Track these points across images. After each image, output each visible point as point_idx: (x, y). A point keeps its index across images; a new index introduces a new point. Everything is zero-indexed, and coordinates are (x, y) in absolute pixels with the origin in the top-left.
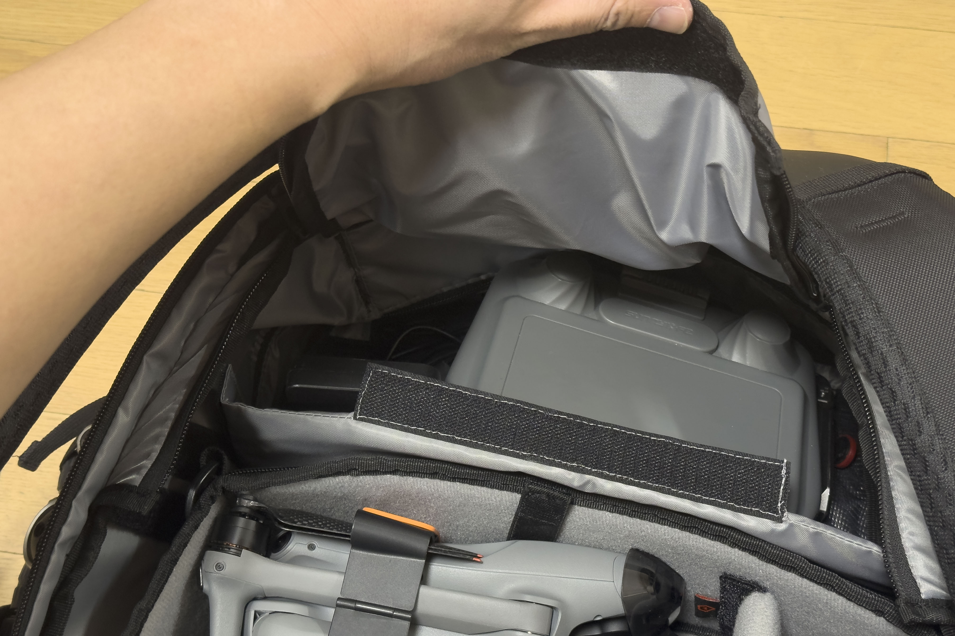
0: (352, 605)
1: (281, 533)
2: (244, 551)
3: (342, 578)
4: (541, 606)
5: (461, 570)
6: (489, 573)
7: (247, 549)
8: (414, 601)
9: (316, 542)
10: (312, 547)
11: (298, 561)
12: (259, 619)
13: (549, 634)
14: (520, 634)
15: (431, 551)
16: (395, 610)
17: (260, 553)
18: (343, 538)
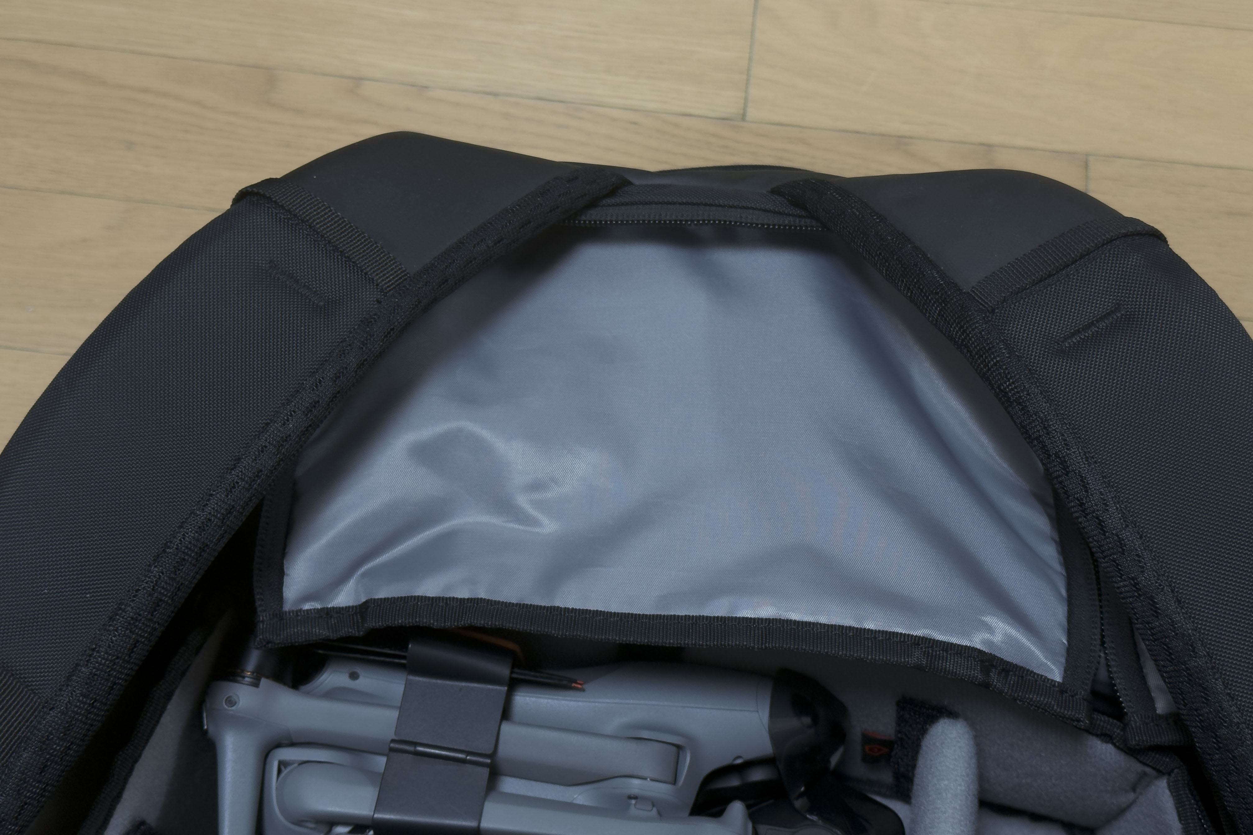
0: (411, 748)
2: (262, 679)
3: (395, 714)
4: (662, 744)
5: (556, 701)
6: (593, 704)
8: (494, 742)
9: (359, 669)
10: (354, 676)
11: (333, 694)
12: (285, 772)
13: (674, 782)
14: (636, 782)
15: (515, 676)
16: (469, 753)
17: (285, 684)
18: (397, 661)
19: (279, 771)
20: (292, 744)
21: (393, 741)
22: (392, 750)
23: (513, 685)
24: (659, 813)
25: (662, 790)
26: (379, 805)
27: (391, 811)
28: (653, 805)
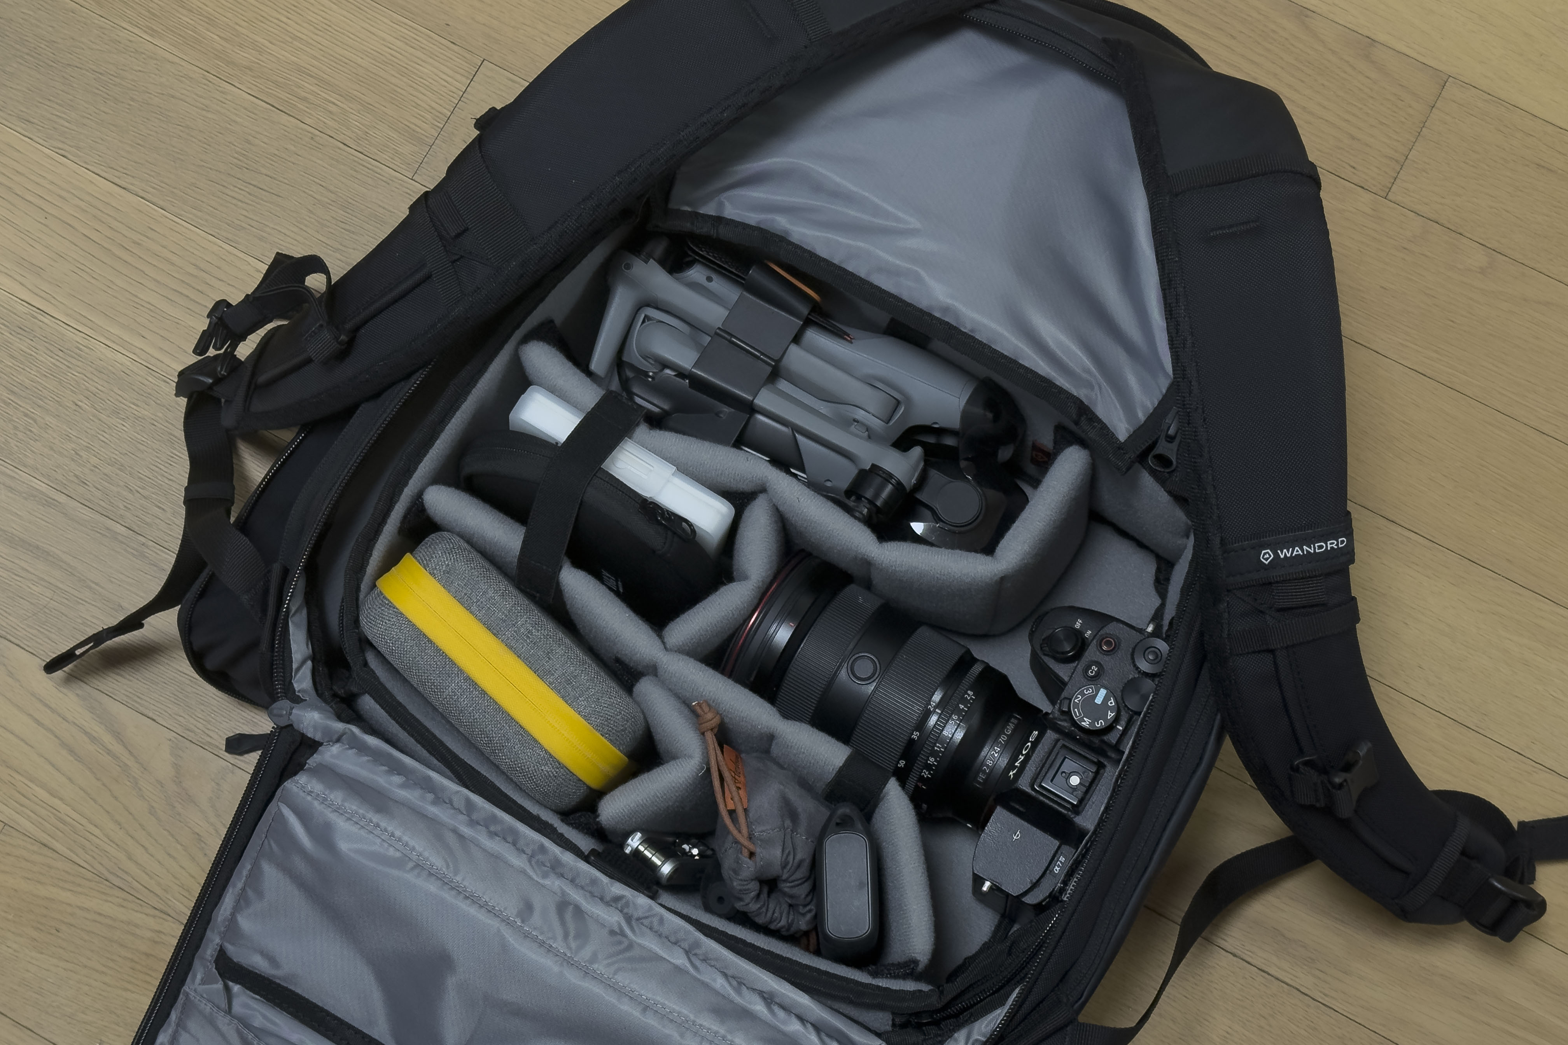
0: (729, 337)
1: (687, 259)
2: (651, 260)
3: (727, 313)
4: (889, 396)
6: (853, 353)
7: (654, 259)
8: (782, 353)
9: (714, 276)
10: (709, 279)
11: (694, 286)
12: (647, 323)
13: (888, 423)
14: (863, 412)
15: (810, 317)
16: (762, 354)
17: (664, 268)
18: (739, 280)
19: (643, 322)
20: (657, 308)
21: (719, 328)
22: (716, 334)
23: (808, 323)
24: (869, 437)
25: (876, 424)
26: (696, 365)
27: (701, 371)
28: (867, 430)
